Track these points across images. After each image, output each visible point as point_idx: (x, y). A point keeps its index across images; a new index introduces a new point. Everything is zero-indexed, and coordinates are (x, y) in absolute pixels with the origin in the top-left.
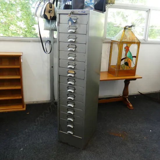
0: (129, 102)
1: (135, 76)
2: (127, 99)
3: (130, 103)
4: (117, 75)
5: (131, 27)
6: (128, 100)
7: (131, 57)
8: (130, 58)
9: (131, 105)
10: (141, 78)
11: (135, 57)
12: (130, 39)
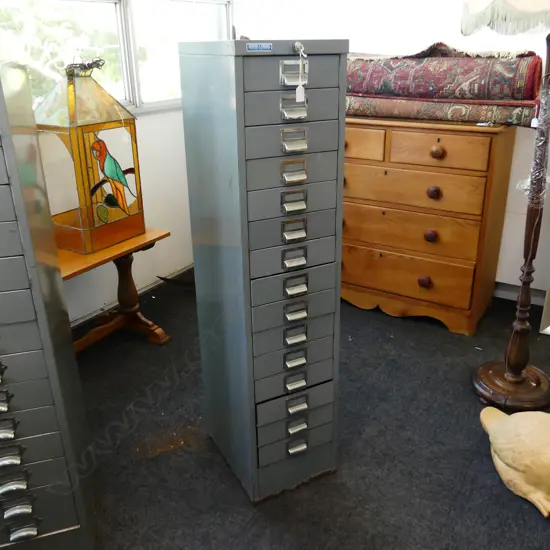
0: (150, 323)
1: (144, 232)
2: (139, 314)
3: (155, 323)
4: (89, 249)
5: (90, 66)
6: (143, 319)
7: (120, 174)
8: (116, 178)
9: (159, 331)
10: (168, 234)
11: (131, 171)
12: (101, 114)
